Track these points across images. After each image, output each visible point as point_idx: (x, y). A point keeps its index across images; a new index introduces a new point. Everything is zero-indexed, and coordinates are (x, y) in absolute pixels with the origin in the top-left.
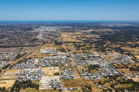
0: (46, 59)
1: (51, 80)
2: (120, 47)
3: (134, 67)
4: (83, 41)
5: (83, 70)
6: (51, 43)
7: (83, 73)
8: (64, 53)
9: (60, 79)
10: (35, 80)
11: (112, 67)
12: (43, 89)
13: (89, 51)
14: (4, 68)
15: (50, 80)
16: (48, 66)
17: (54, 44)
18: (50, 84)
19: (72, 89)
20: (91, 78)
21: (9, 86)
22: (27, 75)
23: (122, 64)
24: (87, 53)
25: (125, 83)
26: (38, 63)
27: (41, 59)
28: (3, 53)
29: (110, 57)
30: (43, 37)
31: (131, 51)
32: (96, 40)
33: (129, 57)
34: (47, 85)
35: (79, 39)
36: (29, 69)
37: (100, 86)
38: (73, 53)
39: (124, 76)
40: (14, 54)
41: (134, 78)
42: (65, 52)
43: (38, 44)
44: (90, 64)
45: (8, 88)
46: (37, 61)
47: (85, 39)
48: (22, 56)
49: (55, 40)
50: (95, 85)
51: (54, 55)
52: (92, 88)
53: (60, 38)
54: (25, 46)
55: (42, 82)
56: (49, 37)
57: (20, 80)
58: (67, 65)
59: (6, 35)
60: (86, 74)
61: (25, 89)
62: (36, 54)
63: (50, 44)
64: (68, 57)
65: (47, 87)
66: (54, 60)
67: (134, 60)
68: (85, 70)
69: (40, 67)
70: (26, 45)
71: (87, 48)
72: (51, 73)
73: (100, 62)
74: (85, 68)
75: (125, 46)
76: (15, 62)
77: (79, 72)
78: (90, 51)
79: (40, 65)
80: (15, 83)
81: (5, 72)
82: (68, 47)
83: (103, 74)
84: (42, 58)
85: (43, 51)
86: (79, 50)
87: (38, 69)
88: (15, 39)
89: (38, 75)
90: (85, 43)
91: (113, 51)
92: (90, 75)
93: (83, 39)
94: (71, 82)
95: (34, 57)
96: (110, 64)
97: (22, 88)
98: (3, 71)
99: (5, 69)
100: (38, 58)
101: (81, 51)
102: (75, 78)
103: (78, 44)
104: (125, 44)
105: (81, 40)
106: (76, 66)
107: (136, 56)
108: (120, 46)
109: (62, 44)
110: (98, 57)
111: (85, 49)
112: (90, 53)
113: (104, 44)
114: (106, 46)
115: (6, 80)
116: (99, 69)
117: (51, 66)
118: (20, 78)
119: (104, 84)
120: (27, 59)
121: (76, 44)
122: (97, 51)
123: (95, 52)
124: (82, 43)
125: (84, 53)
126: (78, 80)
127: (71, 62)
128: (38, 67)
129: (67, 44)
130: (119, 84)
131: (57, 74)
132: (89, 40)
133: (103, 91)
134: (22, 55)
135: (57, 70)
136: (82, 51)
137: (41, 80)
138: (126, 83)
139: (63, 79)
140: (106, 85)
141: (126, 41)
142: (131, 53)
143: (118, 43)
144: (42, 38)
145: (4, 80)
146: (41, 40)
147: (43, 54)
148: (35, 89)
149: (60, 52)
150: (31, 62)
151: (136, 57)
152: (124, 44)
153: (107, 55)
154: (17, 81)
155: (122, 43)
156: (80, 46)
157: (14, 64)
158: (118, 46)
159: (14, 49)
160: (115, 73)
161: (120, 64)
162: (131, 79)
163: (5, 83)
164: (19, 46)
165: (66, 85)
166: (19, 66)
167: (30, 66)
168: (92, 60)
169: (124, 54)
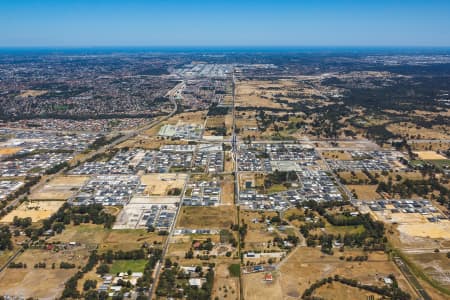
0: (165, 152)
1: (153, 207)
2: (385, 125)
3: (394, 183)
4: (290, 105)
5: (248, 185)
6: (200, 109)
7: (245, 192)
8: (221, 138)
9: (177, 204)
10: (114, 204)
11: (333, 179)
12: (124, 227)
13: (291, 133)
14: (49, 172)
15: (149, 207)
16: (163, 172)
17: (206, 112)
18: (145, 218)
19: (194, 231)
20: (258, 206)
21: (43, 217)
22: (99, 192)
23: (365, 172)
24: (284, 138)
25: (344, 225)
26: (141, 163)
27: (153, 152)
28: (64, 133)
29: (342, 152)
30: (185, 93)
31: (412, 137)
32: (327, 104)
33: (396, 155)
34: (137, 218)
35: (282, 99)
36: (110, 177)
37: (271, 229)
38: (244, 139)
39: (352, 205)
40: (91, 138)
41: (378, 213)
42: (225, 135)
43: (163, 110)
44: (274, 169)
45: (39, 221)
46: (140, 155)
47: (296, 101)
48: (109, 143)
49: (214, 100)
50: (262, 225)
51: (190, 143)
52: (249, 232)
53: (228, 98)
54: (128, 117)
55: (128, 211)
56: (203, 92)
57: (76, 204)
58: (213, 170)
59: (91, 86)
60: (250, 196)
61: (78, 227)
62: (146, 138)
63: (194, 111)
64: (226, 148)
65: (134, 223)
66: (185, 155)
67: (405, 163)
68: (253, 185)
69: (140, 172)
70: (133, 112)
71: (291, 127)
72: (162, 189)
73: (305, 165)
74: (256, 178)
75: (402, 123)
76: (83, 158)
77: (235, 189)
78: (293, 135)
79: (143, 168)
80: (61, 210)
81: (48, 181)
82: (238, 122)
83: (297, 197)
84: (157, 150)
85: (168, 131)
86: (264, 130)
87: (132, 177)
88: (109, 98)
89: (126, 193)
90: (292, 111)
91: (359, 136)
92: (261, 199)
93: (290, 101)
94: (200, 215)
95: (138, 145)
96: (331, 172)
97: (72, 223)
98: (45, 178)
99: (52, 175)
100: (145, 149)
101: (269, 133)
102: (216, 205)
103: (270, 113)
104: (406, 115)
105: (286, 102)
106: (233, 174)
107: (416, 153)
108: (386, 121)
109: (226, 114)
110: (309, 150)
111: (282, 129)
112: (292, 138)
113: (344, 115)
114: (347, 120)
115: (41, 203)
116: (294, 185)
117: (170, 172)
118: (77, 199)
119: (285, 224)
120: (117, 150)
121: (266, 112)
122: (314, 134)
123: (306, 138)
124: (285, 110)
125: (273, 139)
126: (222, 209)
127: (227, 163)
128: (135, 173)
129: (241, 113)
130: (328, 224)
131: (177, 192)
132: (308, 103)
133: (275, 240)
134: (108, 139)
135: (180, 181)
136: (271, 133)
137: (129, 206)
138: (348, 224)
139: (184, 204)
140: (291, 227)
141: (412, 109)
142: (409, 142)
143: (385, 113)
144: (180, 96)
145: (39, 200)
146: (177, 101)
147: (163, 138)
148: (102, 226)
149: (213, 134)
150: (124, 159)
151: (417, 155)
152: (404, 115)
153: (336, 145)
154: (66, 206)
155: (398, 113)
156: (272, 119)
157: (79, 163)
158: (382, 123)
159: (97, 123)
160: (331, 195)
161: (358, 171)
162: (368, 215)
163: (36, 209)
164: (111, 117)
165: (185, 222)
166: (88, 169)
167: (118, 168)
168: (288, 159)
169: (385, 145)
